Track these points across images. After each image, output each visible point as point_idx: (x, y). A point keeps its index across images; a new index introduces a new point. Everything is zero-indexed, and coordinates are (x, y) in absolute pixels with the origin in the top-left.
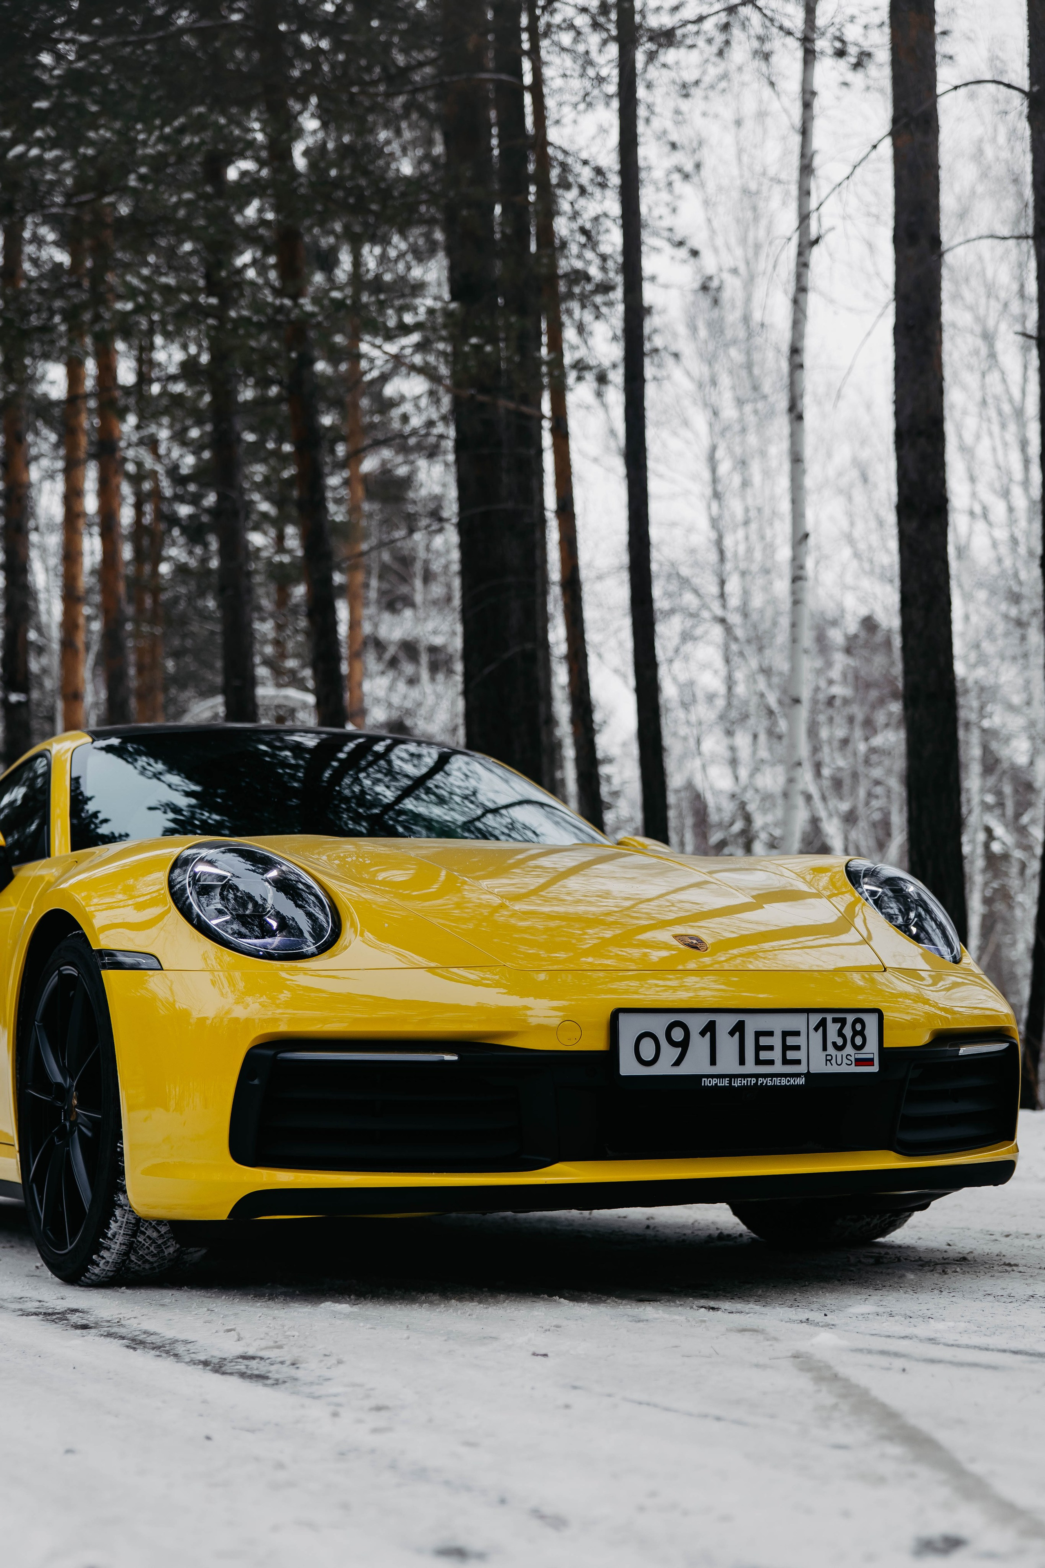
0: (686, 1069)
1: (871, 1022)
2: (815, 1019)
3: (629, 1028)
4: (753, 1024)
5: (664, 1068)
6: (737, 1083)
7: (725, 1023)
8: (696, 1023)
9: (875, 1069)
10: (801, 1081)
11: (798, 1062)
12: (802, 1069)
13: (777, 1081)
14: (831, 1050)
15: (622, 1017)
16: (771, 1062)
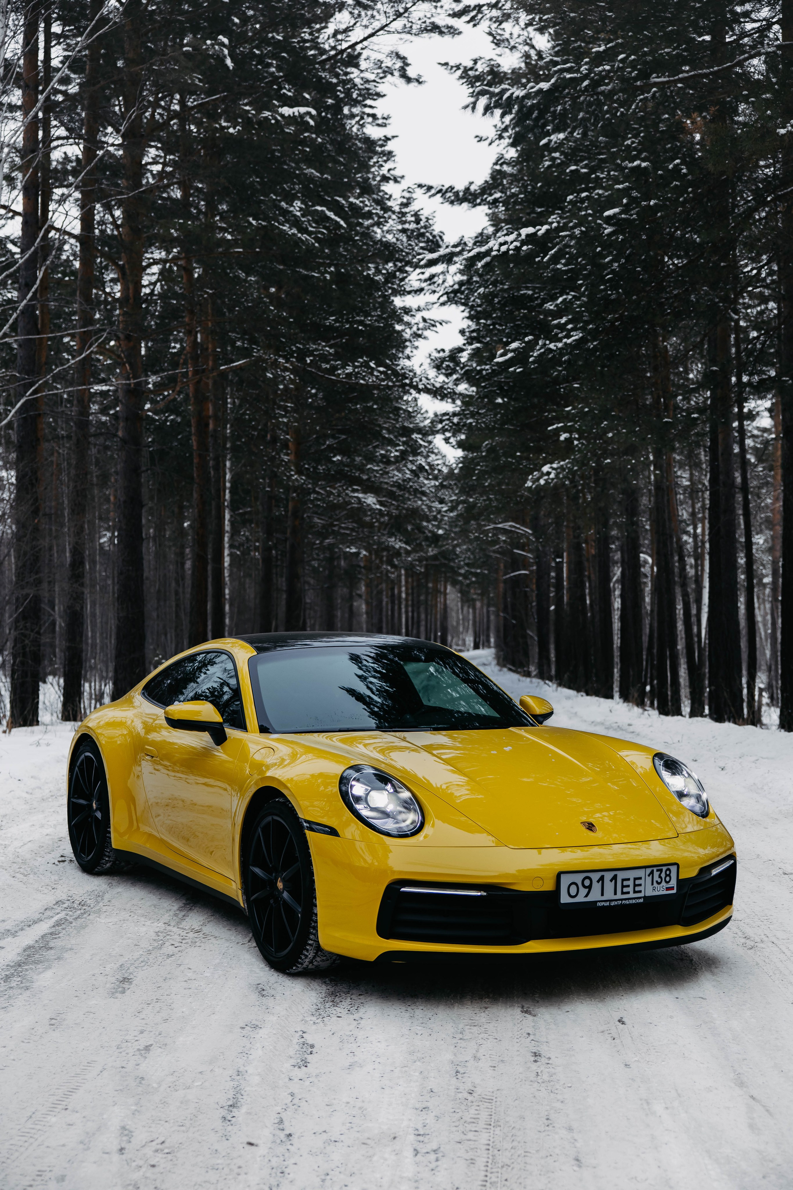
0: (590, 898)
1: (674, 869)
2: (649, 871)
3: (565, 881)
4: (621, 875)
5: (580, 899)
6: (613, 904)
7: (608, 876)
8: (595, 877)
9: (674, 891)
10: (641, 900)
11: (640, 892)
12: (642, 895)
13: (631, 902)
14: (655, 884)
15: (562, 876)
16: (628, 893)
